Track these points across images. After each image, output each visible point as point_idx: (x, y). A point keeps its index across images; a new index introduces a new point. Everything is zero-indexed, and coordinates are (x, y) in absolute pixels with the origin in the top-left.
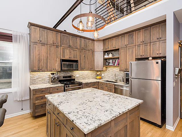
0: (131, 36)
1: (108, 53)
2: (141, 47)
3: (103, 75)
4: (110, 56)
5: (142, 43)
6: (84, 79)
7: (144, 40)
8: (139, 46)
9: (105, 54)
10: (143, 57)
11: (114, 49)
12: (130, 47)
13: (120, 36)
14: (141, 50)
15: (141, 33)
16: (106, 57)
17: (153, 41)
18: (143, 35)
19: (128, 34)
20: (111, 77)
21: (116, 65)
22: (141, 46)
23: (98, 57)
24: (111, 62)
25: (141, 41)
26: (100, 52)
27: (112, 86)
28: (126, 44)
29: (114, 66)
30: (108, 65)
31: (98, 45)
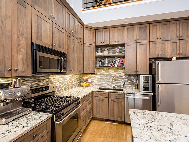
0: (144, 29)
1: (101, 49)
2: (157, 45)
3: (90, 80)
4: (106, 53)
5: (158, 40)
6: (66, 89)
7: (161, 36)
8: (154, 43)
9: (97, 49)
10: (160, 57)
11: (116, 43)
12: (141, 43)
13: (126, 28)
14: (157, 48)
15: (158, 27)
16: (99, 54)
17: (172, 39)
18: (160, 30)
19: (139, 26)
20: (104, 82)
21: (116, 65)
22: (157, 43)
23: (88, 53)
24: (107, 62)
25: (158, 37)
26: (91, 46)
27: (120, 97)
28: (135, 38)
29: (113, 67)
30: (102, 66)
31: (89, 35)
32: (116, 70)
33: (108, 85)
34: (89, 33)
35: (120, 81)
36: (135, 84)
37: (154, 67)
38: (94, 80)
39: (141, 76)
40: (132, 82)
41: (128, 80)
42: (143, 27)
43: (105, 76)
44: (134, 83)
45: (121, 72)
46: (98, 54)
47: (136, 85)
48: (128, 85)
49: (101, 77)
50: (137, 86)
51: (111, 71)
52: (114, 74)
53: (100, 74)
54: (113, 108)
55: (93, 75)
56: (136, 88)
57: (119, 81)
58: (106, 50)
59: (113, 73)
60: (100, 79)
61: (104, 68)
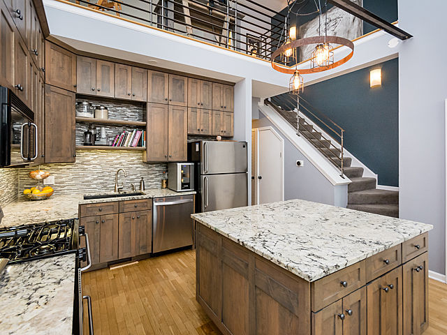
0: (179, 83)
2: (198, 114)
3: (51, 180)
4: (102, 115)
5: (199, 106)
7: (202, 102)
8: (194, 110)
9: (81, 103)
11: (129, 98)
12: (176, 108)
14: (198, 120)
16: (85, 114)
17: (216, 109)
19: (172, 77)
20: (95, 182)
21: (127, 144)
22: (198, 111)
23: (58, 110)
24: (104, 135)
25: (199, 102)
26: (65, 93)
27: (143, 207)
28: (166, 97)
29: (120, 147)
30: (91, 145)
31: (61, 64)
32: (125, 154)
33: (105, 187)
34: (60, 58)
35: (133, 177)
36: (162, 180)
37: (197, 150)
38: (63, 179)
39: (178, 164)
40: (156, 177)
41: (149, 174)
42: (178, 80)
43: (98, 167)
44: (160, 178)
45: (134, 157)
46: (80, 114)
47: (164, 181)
48: (150, 184)
49: (84, 169)
50: (167, 183)
51: (113, 157)
52: (121, 163)
53: (82, 164)
54: (130, 233)
55: (59, 167)
56: (165, 186)
57: (131, 177)
58: (102, 107)
59: (117, 159)
60: (84, 176)
61: (93, 149)
